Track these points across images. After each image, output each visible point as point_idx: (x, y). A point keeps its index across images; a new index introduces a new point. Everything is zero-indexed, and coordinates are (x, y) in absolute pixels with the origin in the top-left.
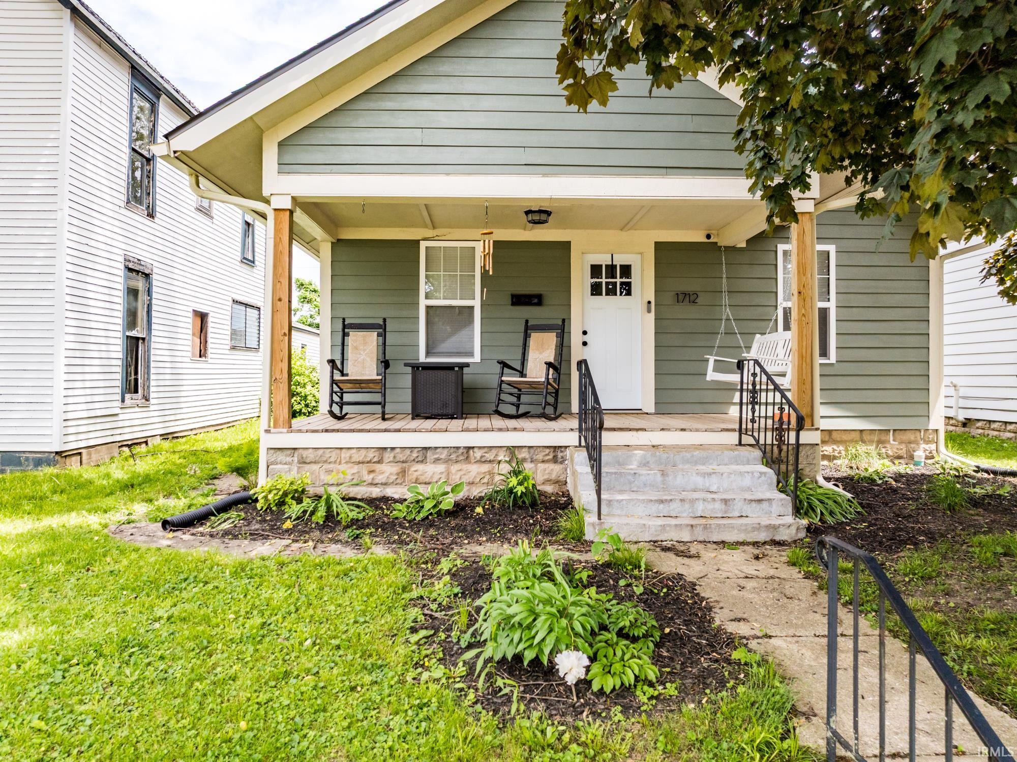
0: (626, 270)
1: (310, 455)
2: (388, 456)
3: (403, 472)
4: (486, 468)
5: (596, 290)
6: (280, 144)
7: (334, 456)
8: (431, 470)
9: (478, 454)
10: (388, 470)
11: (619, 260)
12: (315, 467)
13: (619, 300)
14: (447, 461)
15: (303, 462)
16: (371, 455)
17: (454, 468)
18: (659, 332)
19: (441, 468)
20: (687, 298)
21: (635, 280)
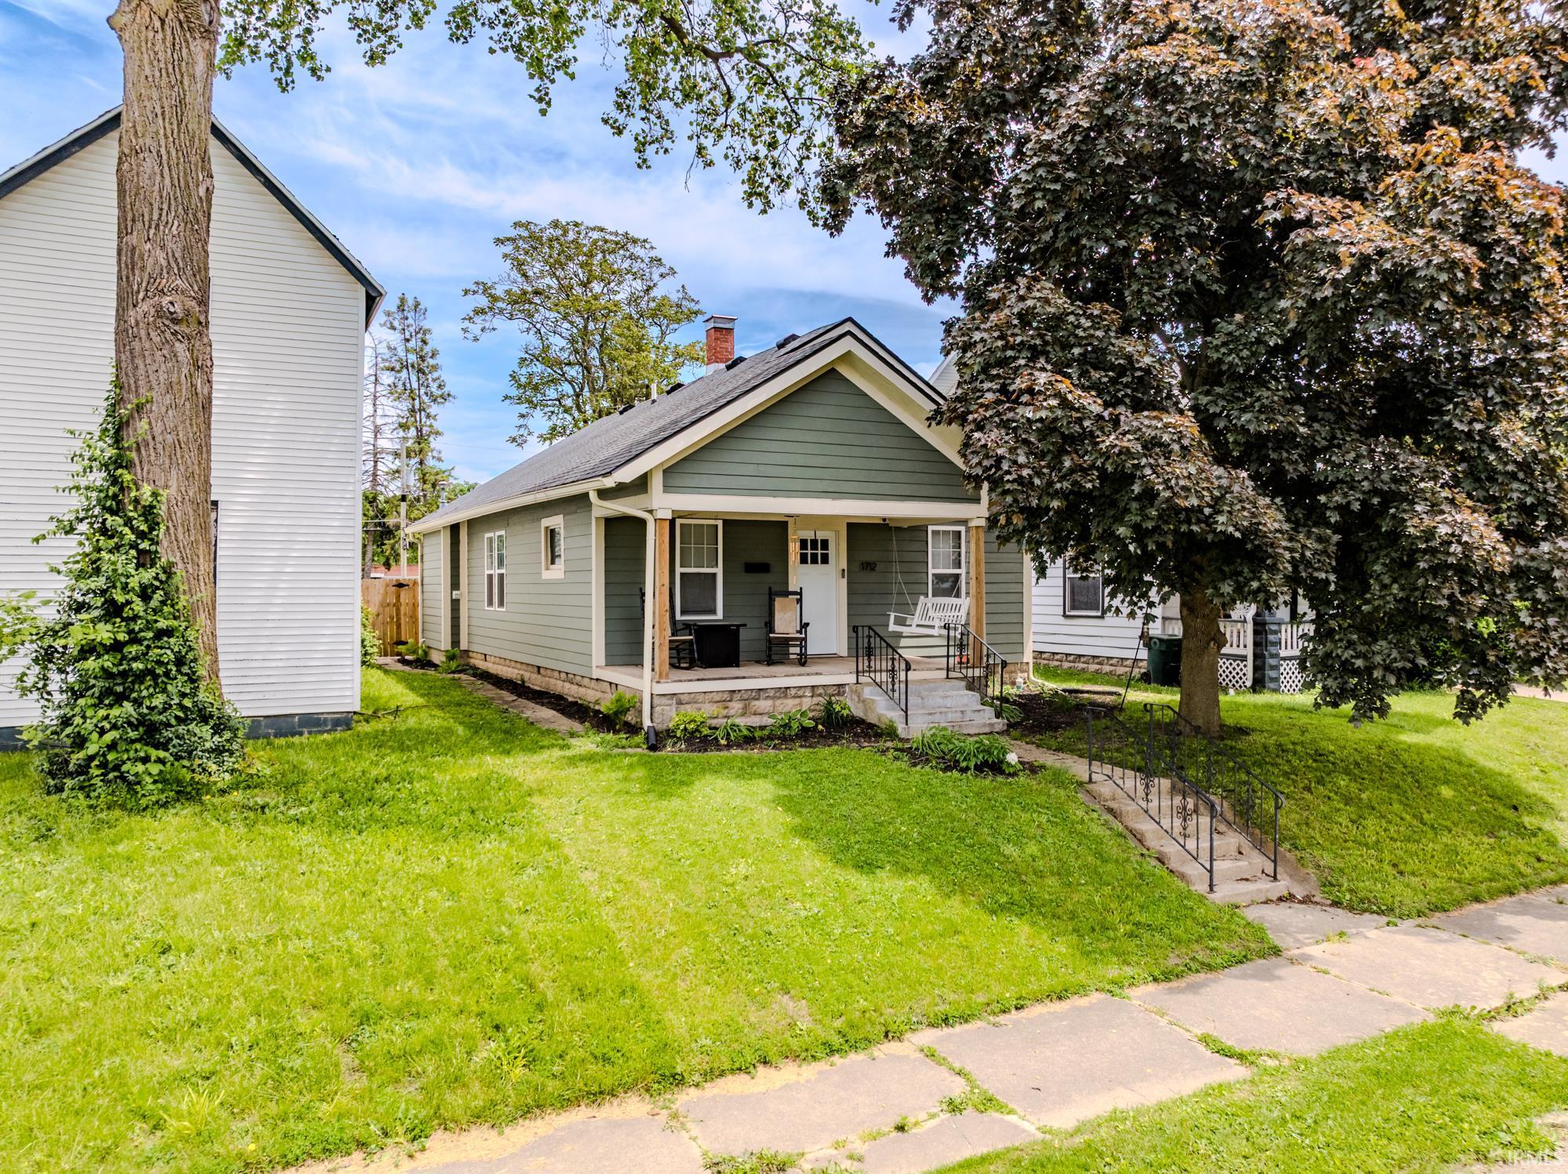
0: (825, 544)
1: (685, 698)
2: (737, 696)
3: (745, 707)
4: (797, 701)
5: (804, 560)
6: (665, 471)
7: (701, 698)
8: (763, 705)
9: (793, 692)
10: (736, 706)
11: (821, 535)
12: (688, 707)
13: (820, 567)
14: (774, 698)
15: (680, 703)
16: (726, 696)
17: (778, 702)
18: (851, 592)
19: (770, 702)
20: (869, 566)
21: (831, 552)
